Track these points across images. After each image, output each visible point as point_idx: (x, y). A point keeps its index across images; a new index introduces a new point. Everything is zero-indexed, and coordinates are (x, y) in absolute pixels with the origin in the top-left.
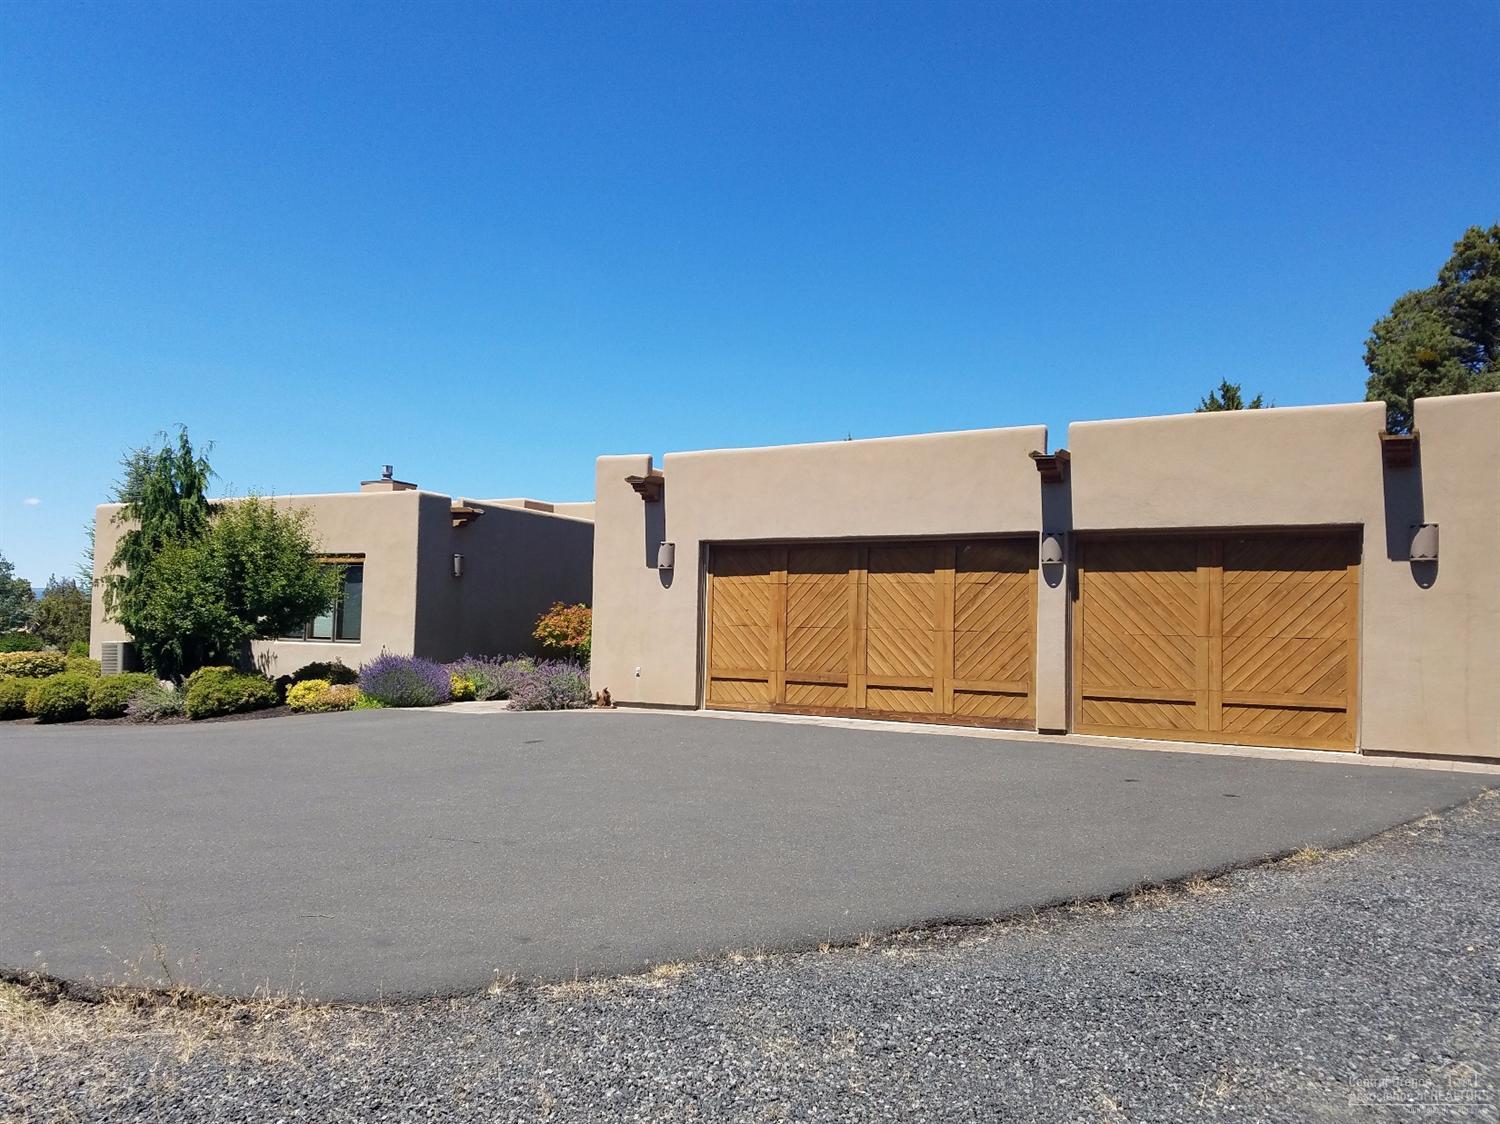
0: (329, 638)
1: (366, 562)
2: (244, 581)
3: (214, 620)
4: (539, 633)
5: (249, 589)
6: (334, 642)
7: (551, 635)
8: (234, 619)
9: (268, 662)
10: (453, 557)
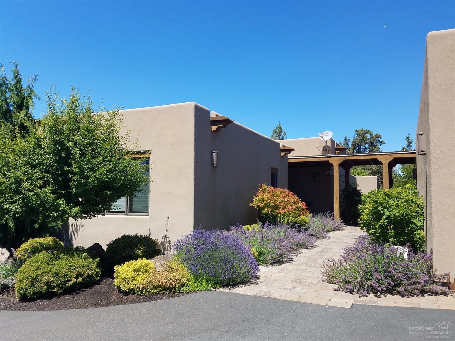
0: (124, 212)
1: (151, 156)
2: (71, 166)
3: (42, 204)
4: (255, 203)
5: (75, 174)
6: (127, 214)
7: (267, 205)
8: (61, 202)
9: (76, 229)
10: (212, 153)
